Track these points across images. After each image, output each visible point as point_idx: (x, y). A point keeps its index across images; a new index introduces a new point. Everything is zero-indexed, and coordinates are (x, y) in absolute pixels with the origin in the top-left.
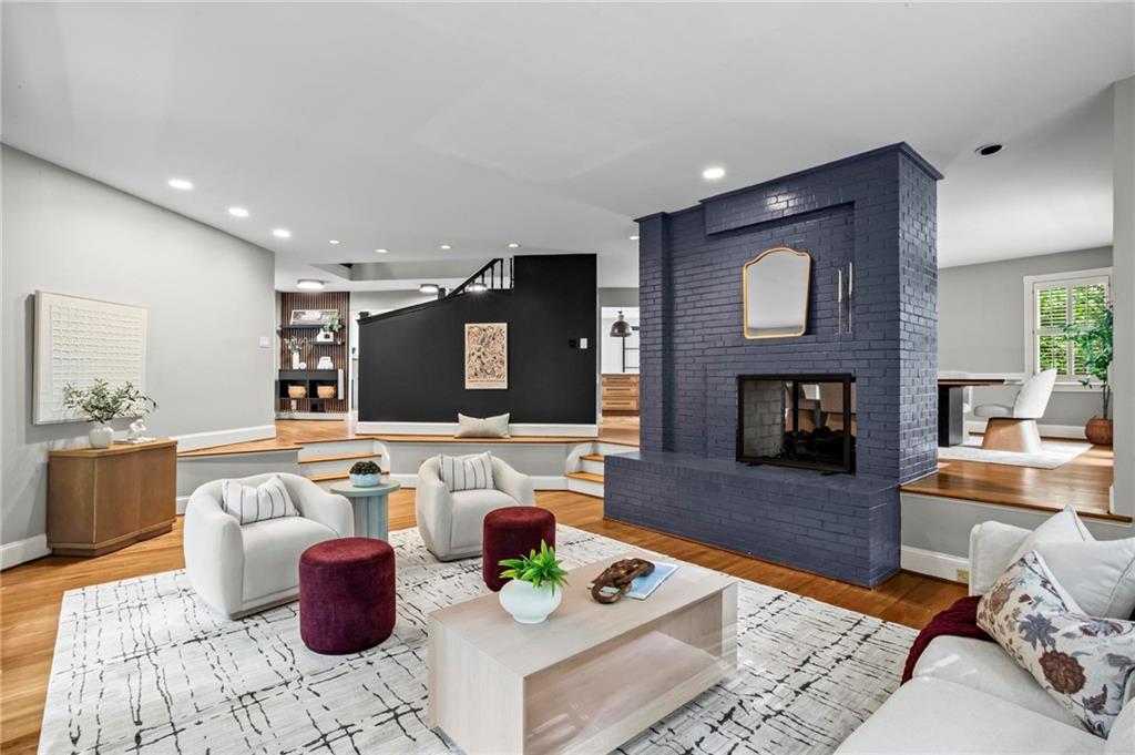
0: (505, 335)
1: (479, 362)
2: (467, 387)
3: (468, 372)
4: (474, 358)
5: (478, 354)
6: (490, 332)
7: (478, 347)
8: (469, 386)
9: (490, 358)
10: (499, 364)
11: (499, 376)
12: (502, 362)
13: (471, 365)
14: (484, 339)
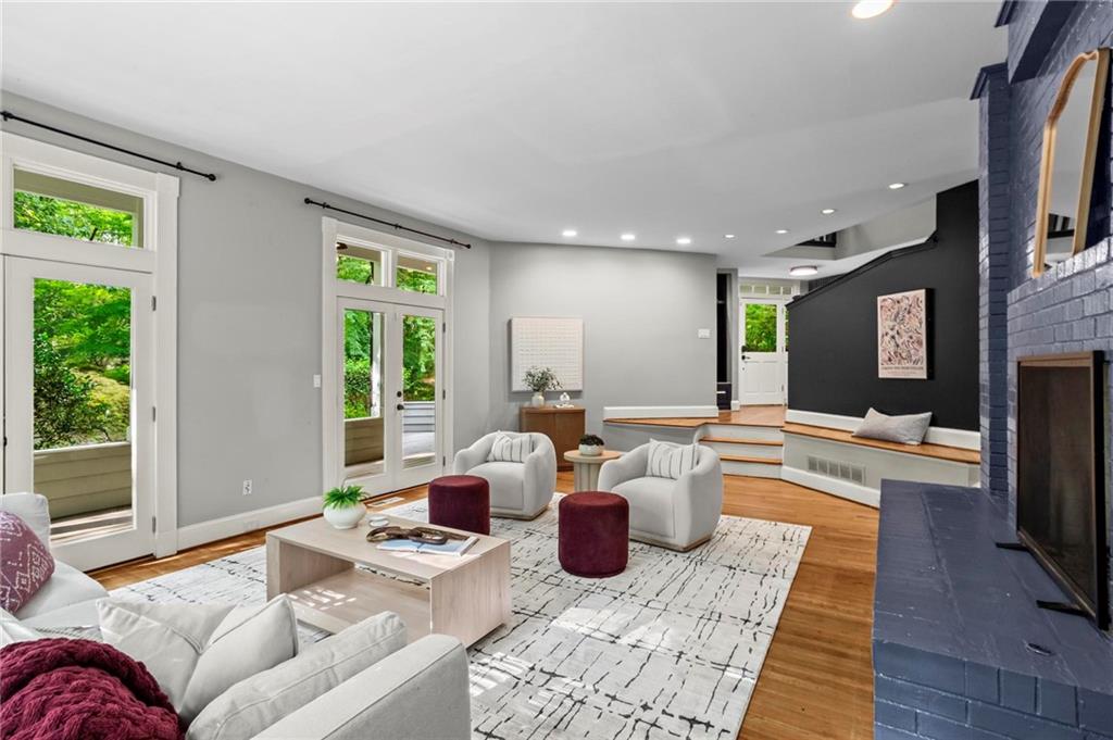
0: (923, 305)
1: (893, 343)
2: (880, 376)
3: (882, 356)
4: (887, 338)
5: (891, 333)
6: (904, 304)
7: (892, 324)
8: (883, 374)
9: (906, 338)
10: (916, 345)
11: (916, 362)
12: (920, 343)
13: (885, 347)
14: (898, 313)
